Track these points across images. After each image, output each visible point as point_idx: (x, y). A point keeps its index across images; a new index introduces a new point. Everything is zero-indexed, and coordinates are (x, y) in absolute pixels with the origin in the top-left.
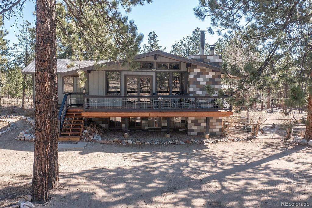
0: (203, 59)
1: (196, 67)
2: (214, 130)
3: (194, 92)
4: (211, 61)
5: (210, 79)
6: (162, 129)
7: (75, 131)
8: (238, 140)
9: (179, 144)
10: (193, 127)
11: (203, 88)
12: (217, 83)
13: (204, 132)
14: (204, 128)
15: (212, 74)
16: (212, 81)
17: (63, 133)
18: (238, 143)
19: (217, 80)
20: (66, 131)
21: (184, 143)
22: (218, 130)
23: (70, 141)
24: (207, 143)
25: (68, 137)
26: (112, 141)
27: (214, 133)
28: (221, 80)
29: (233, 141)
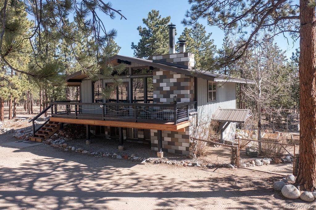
0: (166, 59)
1: (159, 70)
2: (180, 148)
3: (157, 100)
4: (175, 61)
5: (174, 83)
6: (138, 140)
7: (45, 133)
8: (194, 165)
9: (115, 158)
10: (156, 142)
11: (167, 95)
12: (183, 88)
13: (168, 150)
14: (168, 144)
15: (177, 76)
16: (178, 86)
17: (36, 134)
18: (189, 169)
19: (183, 84)
20: (41, 132)
21: (121, 158)
22: (184, 149)
23: (36, 142)
24: (147, 161)
25: (36, 138)
26: (61, 145)
27: (181, 152)
28: (188, 84)
29: (184, 165)
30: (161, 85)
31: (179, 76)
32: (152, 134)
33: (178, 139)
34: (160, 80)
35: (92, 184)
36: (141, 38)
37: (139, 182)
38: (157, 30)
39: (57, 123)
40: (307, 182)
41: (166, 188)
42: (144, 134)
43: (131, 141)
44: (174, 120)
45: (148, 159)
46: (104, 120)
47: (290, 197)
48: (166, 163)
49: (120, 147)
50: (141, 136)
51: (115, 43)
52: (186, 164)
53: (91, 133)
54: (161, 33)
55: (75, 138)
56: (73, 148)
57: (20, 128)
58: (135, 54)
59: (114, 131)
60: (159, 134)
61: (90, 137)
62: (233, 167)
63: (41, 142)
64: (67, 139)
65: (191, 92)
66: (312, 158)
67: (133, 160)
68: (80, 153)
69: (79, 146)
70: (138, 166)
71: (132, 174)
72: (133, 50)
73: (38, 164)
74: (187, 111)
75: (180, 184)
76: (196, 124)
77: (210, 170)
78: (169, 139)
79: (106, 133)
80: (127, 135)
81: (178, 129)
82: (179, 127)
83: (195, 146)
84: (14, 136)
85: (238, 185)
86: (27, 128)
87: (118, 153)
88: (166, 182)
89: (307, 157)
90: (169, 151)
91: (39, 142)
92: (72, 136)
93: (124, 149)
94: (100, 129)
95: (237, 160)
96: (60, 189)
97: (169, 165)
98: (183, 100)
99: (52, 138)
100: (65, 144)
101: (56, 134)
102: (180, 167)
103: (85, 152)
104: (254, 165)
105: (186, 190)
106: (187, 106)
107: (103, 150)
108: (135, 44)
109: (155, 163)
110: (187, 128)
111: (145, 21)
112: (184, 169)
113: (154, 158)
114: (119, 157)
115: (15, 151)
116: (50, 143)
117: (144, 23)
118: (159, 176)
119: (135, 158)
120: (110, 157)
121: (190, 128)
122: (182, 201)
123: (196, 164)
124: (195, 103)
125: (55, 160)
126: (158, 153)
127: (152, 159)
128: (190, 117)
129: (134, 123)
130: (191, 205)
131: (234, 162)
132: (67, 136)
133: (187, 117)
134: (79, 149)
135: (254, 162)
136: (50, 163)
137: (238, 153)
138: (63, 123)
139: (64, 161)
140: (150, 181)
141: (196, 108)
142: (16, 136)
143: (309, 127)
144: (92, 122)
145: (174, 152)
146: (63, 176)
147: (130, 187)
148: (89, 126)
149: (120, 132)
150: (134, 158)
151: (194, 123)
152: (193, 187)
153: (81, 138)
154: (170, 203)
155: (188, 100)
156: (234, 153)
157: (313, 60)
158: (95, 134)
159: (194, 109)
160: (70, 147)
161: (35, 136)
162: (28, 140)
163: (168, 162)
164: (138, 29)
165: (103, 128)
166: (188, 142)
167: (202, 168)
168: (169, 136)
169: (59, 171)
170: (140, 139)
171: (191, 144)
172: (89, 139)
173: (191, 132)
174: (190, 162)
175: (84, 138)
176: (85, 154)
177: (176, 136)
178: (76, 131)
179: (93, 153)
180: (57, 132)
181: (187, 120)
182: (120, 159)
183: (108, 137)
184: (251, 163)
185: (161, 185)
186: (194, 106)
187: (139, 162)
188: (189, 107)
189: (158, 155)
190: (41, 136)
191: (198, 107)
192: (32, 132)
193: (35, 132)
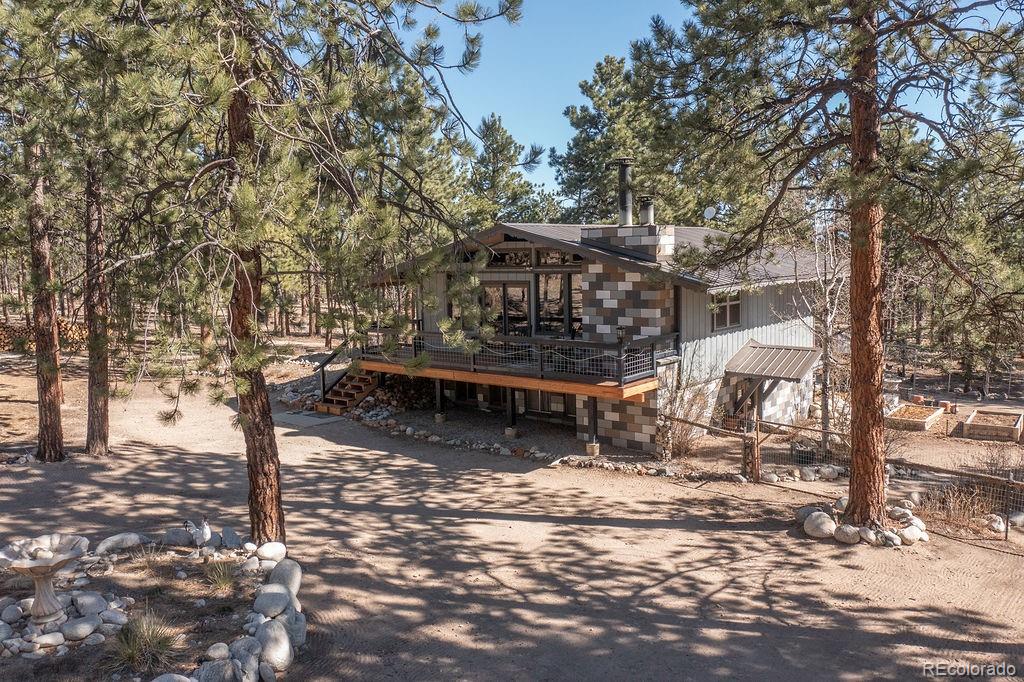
0: (608, 239)
1: (593, 262)
2: (638, 437)
3: (592, 328)
4: (628, 243)
5: (627, 292)
6: (550, 416)
7: (347, 395)
8: (660, 473)
9: (497, 452)
10: (586, 422)
11: (611, 317)
12: (646, 304)
13: (614, 439)
14: (614, 428)
15: (633, 277)
16: (634, 299)
17: (328, 396)
18: (648, 481)
19: (645, 295)
20: (337, 394)
21: (510, 453)
22: (647, 439)
23: (328, 414)
24: (564, 463)
25: (329, 405)
26: (383, 423)
27: (639, 445)
28: (657, 295)
29: (640, 473)
30: (600, 294)
31: (636, 277)
32: (579, 405)
33: (633, 416)
34: (597, 284)
35: (441, 498)
36: (575, 133)
37: (531, 499)
38: (619, 115)
39: (369, 372)
40: (858, 510)
41: (581, 512)
42: (565, 403)
43: (535, 418)
44: (618, 378)
45: (566, 458)
46: (475, 370)
47: (815, 534)
48: (602, 467)
49: (509, 431)
50: (557, 407)
51: (508, 134)
52: (644, 471)
53: (446, 397)
54: (628, 123)
55: (411, 408)
56: (409, 430)
57: (286, 380)
58: (560, 180)
59: (496, 394)
60: (592, 403)
61: (445, 406)
62: (745, 480)
63: (341, 415)
64: (394, 410)
65: (665, 313)
66: (870, 464)
67: (535, 460)
68: (424, 440)
69: (421, 427)
70: (541, 470)
71: (521, 485)
72: (554, 169)
73: (339, 459)
74: (652, 355)
75: (611, 506)
76: (675, 384)
77: (692, 484)
78: (614, 417)
79: (480, 397)
80: (527, 404)
81: (625, 396)
82: (629, 392)
83: (667, 432)
84: (279, 398)
85: (731, 513)
86: (304, 381)
87: (504, 443)
88: (584, 502)
89: (860, 461)
90: (615, 441)
91: (335, 415)
92: (405, 402)
93: (518, 436)
94: (466, 390)
95: (754, 465)
96: (386, 503)
97: (607, 472)
98: (647, 332)
99: (362, 407)
100: (392, 421)
101: (370, 398)
102: (629, 475)
103: (436, 438)
104: (797, 479)
105: (619, 516)
106: (652, 344)
107: (471, 435)
108: (558, 153)
109: (579, 466)
110: (652, 394)
111: (586, 89)
112: (637, 480)
113: (578, 457)
114: (505, 451)
115: (286, 435)
116: (359, 419)
117: (583, 93)
118: (574, 492)
119: (539, 455)
120: (487, 450)
121: (659, 392)
122: (604, 531)
123: (664, 471)
124: (674, 336)
125: (368, 455)
126: (588, 446)
127: (576, 459)
128: (660, 370)
129: (538, 381)
130: (617, 538)
131: (749, 470)
132: (394, 403)
133: (652, 368)
134: (421, 432)
135: (797, 473)
136: (359, 459)
137: (757, 453)
138: (384, 374)
139: (387, 457)
140: (555, 499)
141: (677, 348)
142: (283, 399)
143: (863, 402)
144: (448, 375)
145: (624, 444)
146: (388, 483)
147: (513, 507)
148: (442, 381)
149: (509, 398)
150: (537, 455)
151: (671, 381)
152: (635, 512)
153: (424, 408)
154: (579, 533)
155: (656, 331)
156: (748, 450)
157: (873, 272)
158: (454, 400)
159: (670, 351)
160: (402, 427)
161: (326, 401)
162: (312, 409)
163: (606, 465)
164: (566, 113)
165: (473, 387)
166: (652, 423)
167: (677, 479)
168: (615, 408)
169: (379, 474)
170: (555, 414)
171: (658, 429)
172: (442, 411)
173: (660, 403)
174: (654, 466)
175: (429, 408)
176: (433, 444)
177: (630, 409)
178: (412, 392)
179: (452, 442)
180: (372, 393)
181: (652, 376)
182: (508, 456)
183: (484, 407)
184: (791, 474)
185: (574, 506)
186: (672, 344)
187: (545, 463)
188: (658, 346)
189: (589, 450)
190: (339, 402)
191: (683, 346)
192: (319, 392)
193: (325, 393)
